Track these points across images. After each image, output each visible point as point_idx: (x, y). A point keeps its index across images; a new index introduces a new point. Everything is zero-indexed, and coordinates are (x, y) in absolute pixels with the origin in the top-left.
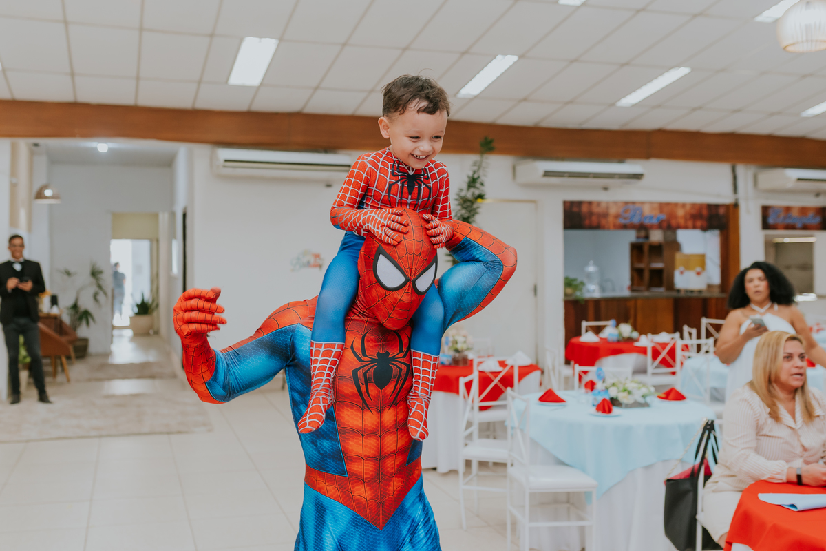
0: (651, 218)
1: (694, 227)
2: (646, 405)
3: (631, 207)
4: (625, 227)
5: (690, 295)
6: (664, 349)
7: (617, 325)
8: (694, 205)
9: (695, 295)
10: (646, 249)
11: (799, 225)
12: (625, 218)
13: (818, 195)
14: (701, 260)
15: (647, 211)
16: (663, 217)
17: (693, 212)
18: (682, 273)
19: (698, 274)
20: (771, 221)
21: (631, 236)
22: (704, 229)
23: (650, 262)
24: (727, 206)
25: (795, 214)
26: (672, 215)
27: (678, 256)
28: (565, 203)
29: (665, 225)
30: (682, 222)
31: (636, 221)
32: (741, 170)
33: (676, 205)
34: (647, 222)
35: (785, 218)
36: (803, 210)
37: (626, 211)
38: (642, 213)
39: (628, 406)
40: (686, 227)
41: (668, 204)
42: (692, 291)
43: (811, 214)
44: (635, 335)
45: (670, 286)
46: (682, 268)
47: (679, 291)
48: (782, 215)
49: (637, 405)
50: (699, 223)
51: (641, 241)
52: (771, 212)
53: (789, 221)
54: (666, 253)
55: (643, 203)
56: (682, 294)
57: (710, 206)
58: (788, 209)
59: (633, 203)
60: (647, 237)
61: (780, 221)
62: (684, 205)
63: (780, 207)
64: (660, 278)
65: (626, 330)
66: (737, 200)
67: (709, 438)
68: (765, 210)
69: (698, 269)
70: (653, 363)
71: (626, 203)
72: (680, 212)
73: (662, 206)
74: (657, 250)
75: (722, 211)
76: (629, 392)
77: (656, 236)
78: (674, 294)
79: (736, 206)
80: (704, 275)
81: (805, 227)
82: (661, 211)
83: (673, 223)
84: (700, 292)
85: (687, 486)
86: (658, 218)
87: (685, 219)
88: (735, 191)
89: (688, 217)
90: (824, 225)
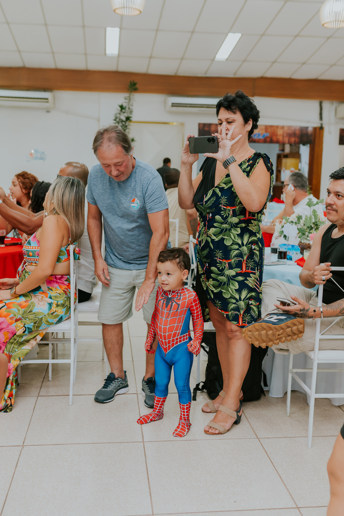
0: (259, 135)
8: (289, 127)
16: (268, 135)
17: (290, 132)
24: (314, 129)
26: (274, 134)
28: (199, 124)
29: (268, 140)
30: (280, 138)
32: (326, 105)
33: (277, 127)
34: (256, 138)
41: (271, 126)
46: (284, 169)
60: (283, 150)
62: (283, 127)
66: (322, 124)
68: (343, 132)
69: (292, 169)
72: (280, 132)
73: (267, 128)
75: (310, 131)
79: (321, 128)
82: (266, 131)
83: (274, 138)
86: (264, 136)
87: (283, 136)
88: (321, 118)
89: (285, 135)
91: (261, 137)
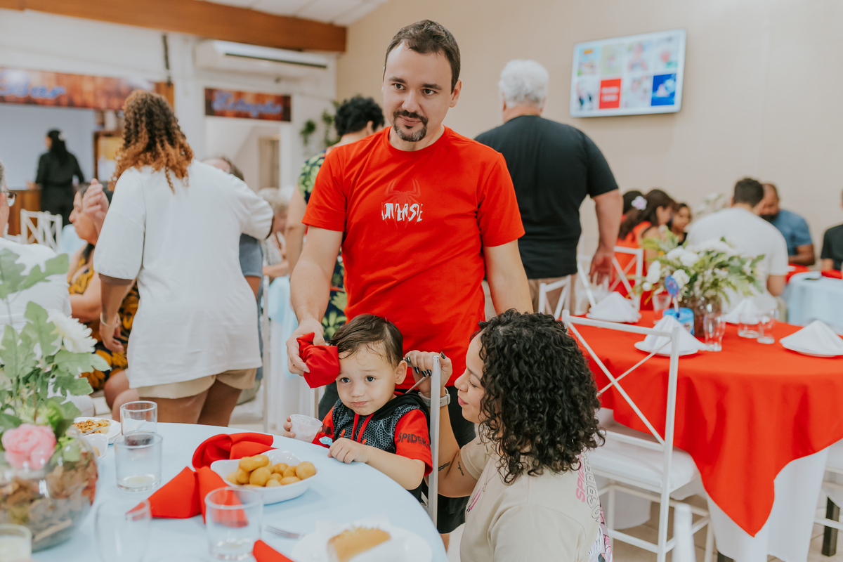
0: (43, 90)
4: (1, 99)
8: (106, 79)
11: (254, 113)
12: (2, 89)
13: (278, 80)
15: (37, 81)
16: (62, 90)
17: (108, 87)
20: (217, 106)
25: (249, 100)
26: (75, 89)
29: (64, 100)
31: (20, 92)
32: (176, 41)
33: (82, 77)
35: (235, 104)
36: (260, 98)
38: (27, 82)
41: (69, 75)
43: (269, 102)
48: (232, 100)
52: (216, 96)
53: (240, 108)
58: (239, 95)
61: (229, 106)
62: (93, 78)
63: (230, 92)
66: (169, 78)
68: (210, 94)
72: (88, 87)
73: (60, 77)
79: (168, 85)
81: (262, 117)
82: (59, 83)
86: (53, 92)
87: (95, 95)
88: (167, 66)
90: (286, 116)
91: (49, 96)
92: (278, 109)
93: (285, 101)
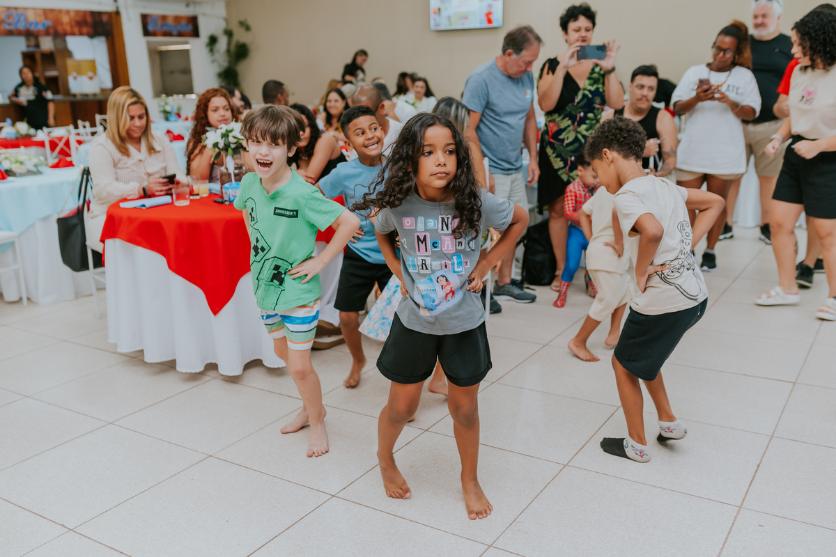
0: (37, 24)
1: (81, 34)
2: (39, 173)
3: (14, 12)
4: (10, 33)
5: (85, 98)
6: (60, 141)
7: (13, 124)
8: (77, 12)
9: (91, 98)
10: (38, 57)
11: (175, 32)
12: (9, 24)
14: (92, 65)
15: (31, 17)
16: (49, 23)
17: (78, 18)
18: (75, 78)
19: (91, 78)
20: (150, 28)
21: (20, 44)
22: (92, 36)
23: (44, 70)
24: (109, 14)
25: (170, 22)
26: (57, 22)
27: (69, 62)
29: (51, 31)
30: (68, 28)
31: (21, 26)
33: (60, 11)
34: (33, 28)
35: (162, 26)
36: (177, 19)
37: (9, 17)
38: (26, 19)
39: (21, 175)
40: (73, 34)
41: (52, 10)
42: (87, 95)
43: (184, 22)
44: (32, 131)
45: (67, 92)
46: (74, 74)
47: (74, 95)
48: (159, 23)
49: (30, 173)
50: (85, 30)
51: (32, 49)
52: (149, 20)
53: (165, 29)
54: (59, 60)
55: (25, 9)
56: (79, 98)
57: (93, 14)
58: (164, 18)
59: (16, 9)
60: (37, 46)
61: (158, 28)
62: (68, 12)
63: (158, 16)
64: (56, 84)
65: (23, 127)
66: (117, 8)
67: (87, 180)
68: (144, 18)
69: (90, 74)
70: (51, 154)
71: (9, 8)
72: (65, 19)
73: (46, 12)
74: (49, 58)
75: (105, 18)
76: (22, 163)
77: (47, 44)
78: (71, 99)
79: (117, 13)
80: (96, 79)
81: (180, 34)
82: (46, 17)
83: (60, 29)
84: (95, 95)
85: (75, 221)
86: (44, 25)
87: (71, 26)
89: (73, 23)
90: (195, 33)
92: (190, 28)
93: (193, 20)
